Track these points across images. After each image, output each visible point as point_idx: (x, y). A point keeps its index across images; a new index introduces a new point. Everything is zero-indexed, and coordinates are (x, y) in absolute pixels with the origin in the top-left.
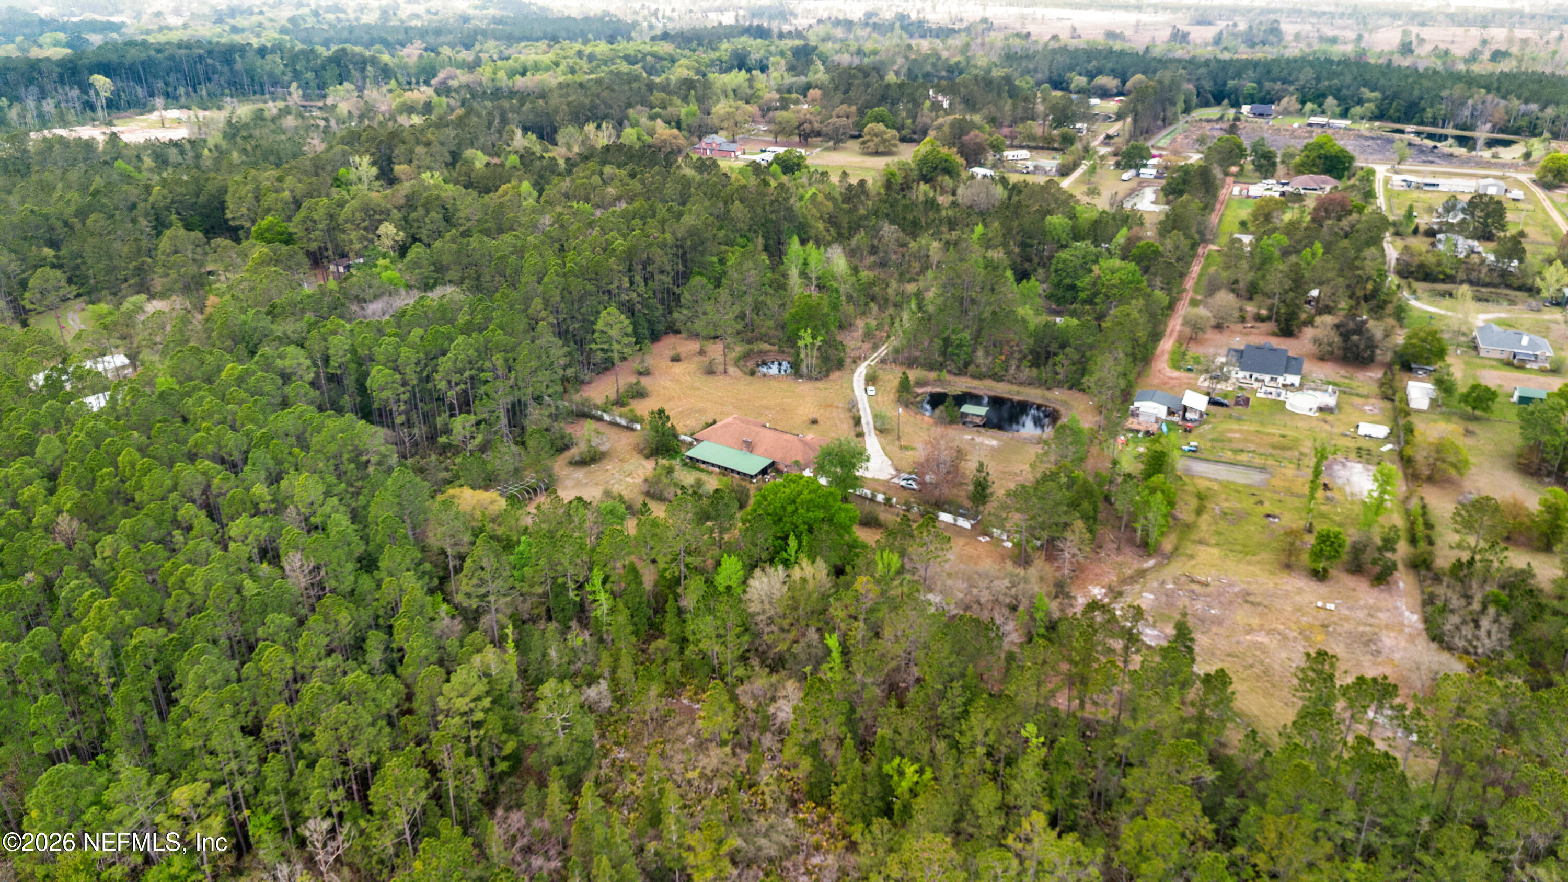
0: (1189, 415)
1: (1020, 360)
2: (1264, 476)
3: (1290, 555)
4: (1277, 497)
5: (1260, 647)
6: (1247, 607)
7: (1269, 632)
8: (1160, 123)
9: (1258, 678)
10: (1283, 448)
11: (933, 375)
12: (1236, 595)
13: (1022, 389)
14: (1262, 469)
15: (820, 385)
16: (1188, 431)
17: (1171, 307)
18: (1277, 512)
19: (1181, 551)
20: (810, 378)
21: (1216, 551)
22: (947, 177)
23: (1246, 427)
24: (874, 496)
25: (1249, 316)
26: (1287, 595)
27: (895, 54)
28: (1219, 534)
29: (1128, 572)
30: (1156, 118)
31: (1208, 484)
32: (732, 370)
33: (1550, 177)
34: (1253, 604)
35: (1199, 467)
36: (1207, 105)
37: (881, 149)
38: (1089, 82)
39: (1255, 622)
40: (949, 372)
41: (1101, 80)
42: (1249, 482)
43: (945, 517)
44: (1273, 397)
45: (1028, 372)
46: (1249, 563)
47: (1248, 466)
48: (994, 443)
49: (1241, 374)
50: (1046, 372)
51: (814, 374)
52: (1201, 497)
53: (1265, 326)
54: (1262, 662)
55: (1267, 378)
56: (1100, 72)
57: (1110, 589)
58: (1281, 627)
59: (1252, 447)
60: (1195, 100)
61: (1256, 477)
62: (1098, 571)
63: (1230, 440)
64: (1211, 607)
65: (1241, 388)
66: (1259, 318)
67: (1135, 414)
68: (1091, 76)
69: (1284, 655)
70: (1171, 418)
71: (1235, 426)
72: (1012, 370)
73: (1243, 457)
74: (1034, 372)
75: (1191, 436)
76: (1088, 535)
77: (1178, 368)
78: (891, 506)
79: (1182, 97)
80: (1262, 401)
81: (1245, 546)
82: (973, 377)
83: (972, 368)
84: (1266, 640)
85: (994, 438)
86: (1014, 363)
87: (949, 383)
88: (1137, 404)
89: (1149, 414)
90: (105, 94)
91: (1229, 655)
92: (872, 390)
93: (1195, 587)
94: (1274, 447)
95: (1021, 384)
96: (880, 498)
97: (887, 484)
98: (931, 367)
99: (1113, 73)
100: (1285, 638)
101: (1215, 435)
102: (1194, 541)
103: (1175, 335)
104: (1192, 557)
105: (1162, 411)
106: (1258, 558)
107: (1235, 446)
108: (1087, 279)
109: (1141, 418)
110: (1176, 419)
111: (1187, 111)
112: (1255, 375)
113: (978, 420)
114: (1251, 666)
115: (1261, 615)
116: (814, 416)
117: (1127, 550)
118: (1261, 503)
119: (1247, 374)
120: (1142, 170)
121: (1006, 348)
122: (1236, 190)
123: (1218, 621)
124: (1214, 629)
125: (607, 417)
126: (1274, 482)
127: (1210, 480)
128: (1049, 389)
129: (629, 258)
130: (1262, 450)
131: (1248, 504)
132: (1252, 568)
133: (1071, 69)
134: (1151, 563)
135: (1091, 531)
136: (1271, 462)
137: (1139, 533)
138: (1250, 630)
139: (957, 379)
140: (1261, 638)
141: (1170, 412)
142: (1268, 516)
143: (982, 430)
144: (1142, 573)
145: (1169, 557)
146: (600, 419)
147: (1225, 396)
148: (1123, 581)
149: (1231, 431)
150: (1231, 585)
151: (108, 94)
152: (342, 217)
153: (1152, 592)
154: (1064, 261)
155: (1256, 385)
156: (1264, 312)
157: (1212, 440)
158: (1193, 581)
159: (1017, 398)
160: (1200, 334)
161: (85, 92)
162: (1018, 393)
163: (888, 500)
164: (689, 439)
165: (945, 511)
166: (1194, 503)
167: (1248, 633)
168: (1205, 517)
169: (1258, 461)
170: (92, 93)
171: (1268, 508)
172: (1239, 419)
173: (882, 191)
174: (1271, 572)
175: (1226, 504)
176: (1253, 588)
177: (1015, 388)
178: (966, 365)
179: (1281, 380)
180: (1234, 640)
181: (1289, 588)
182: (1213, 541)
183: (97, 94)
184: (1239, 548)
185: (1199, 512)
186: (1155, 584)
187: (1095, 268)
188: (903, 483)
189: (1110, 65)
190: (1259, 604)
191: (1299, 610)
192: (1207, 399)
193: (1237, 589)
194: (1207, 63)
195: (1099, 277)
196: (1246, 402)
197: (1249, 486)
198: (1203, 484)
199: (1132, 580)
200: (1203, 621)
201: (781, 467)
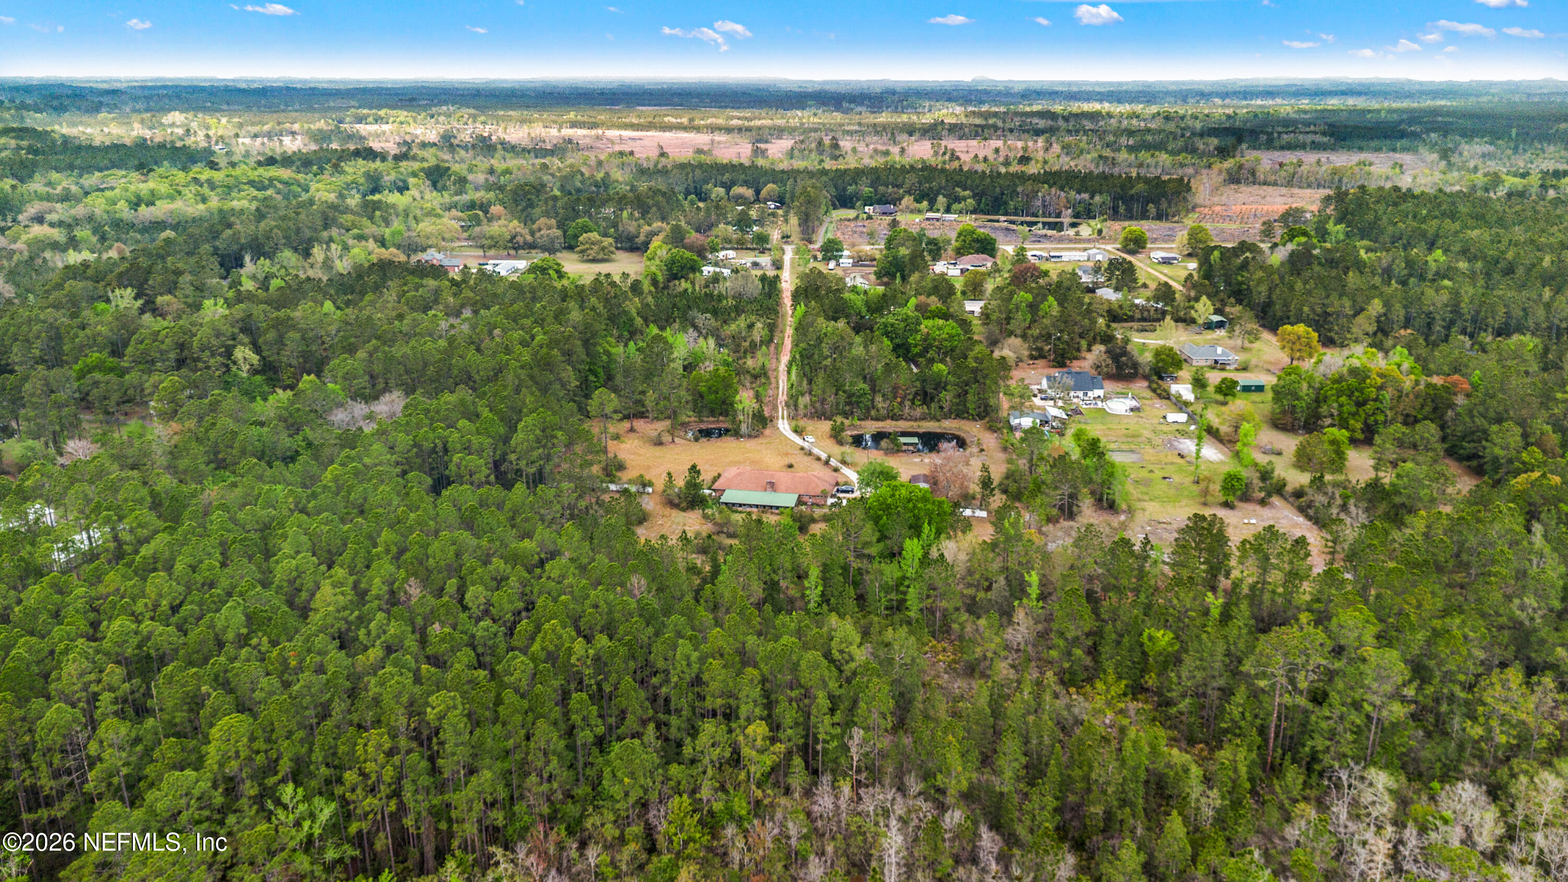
0: (1055, 424)
4: (1158, 466)
10: (1132, 437)
15: (761, 440)
16: (1062, 435)
18: (1167, 475)
19: (1133, 506)
20: (750, 436)
32: (677, 439)
33: (1132, 246)
36: (834, 207)
37: (601, 256)
41: (737, 190)
43: (966, 512)
44: (1095, 406)
55: (1079, 395)
80: (1089, 410)
81: (1168, 498)
85: (937, 456)
88: (1016, 421)
92: (807, 438)
94: (1126, 437)
99: (746, 183)
102: (1135, 501)
111: (827, 213)
118: (1152, 471)
126: (1147, 458)
131: (1144, 473)
132: (1186, 509)
134: (1124, 517)
142: (1164, 478)
164: (708, 491)
171: (1159, 474)
178: (868, 410)
179: (1090, 394)
184: (1166, 499)
196: (1080, 412)
201: (806, 499)
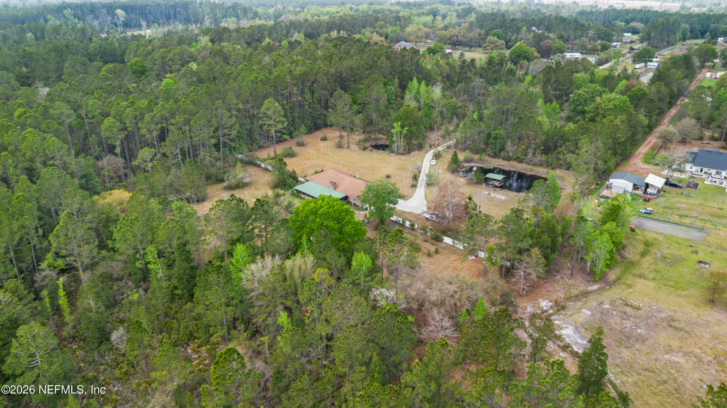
0: (649, 191)
1: (535, 149)
2: (701, 235)
3: (714, 293)
4: (710, 249)
5: (675, 365)
6: (670, 330)
7: (686, 354)
8: (665, 43)
9: (669, 394)
10: (720, 217)
11: (476, 157)
12: (663, 320)
13: (534, 168)
14: (701, 230)
15: (403, 157)
16: (647, 200)
17: (650, 128)
18: (708, 260)
19: (622, 281)
20: (398, 153)
21: (652, 284)
22: (525, 61)
23: (692, 201)
24: (404, 222)
25: (706, 137)
26: (707, 324)
27: (517, 11)
28: (657, 271)
29: (574, 292)
30: (663, 41)
31: (655, 236)
32: (353, 147)
34: (676, 328)
35: (649, 224)
36: (696, 38)
38: (626, 26)
39: (675, 344)
40: (489, 155)
42: (688, 237)
43: (447, 240)
44: (717, 184)
45: (540, 158)
46: (679, 296)
47: (690, 227)
48: (503, 198)
49: (694, 169)
50: (551, 157)
51: (401, 151)
52: (647, 244)
53: (716, 144)
54: (675, 380)
55: (713, 172)
56: (633, 20)
57: (557, 303)
58: (698, 351)
59: (695, 214)
60: (689, 34)
61: (694, 235)
62: (550, 289)
63: (678, 209)
64: (638, 327)
65: (692, 177)
66: (713, 139)
67: (609, 187)
68: (628, 22)
69: (697, 376)
70: (635, 192)
71: (684, 200)
72: (530, 156)
73: (687, 221)
74: (544, 158)
75: (648, 204)
76: (542, 260)
77: (649, 163)
78: (414, 230)
79: (681, 31)
80: (707, 186)
81: (676, 282)
82: (504, 159)
83: (503, 153)
84: (682, 361)
85: (504, 194)
86: (531, 151)
87: (487, 162)
88: (611, 181)
89: (619, 188)
90: (122, 19)
91: (646, 370)
92: (434, 162)
93: (628, 309)
94: (712, 215)
95: (535, 165)
96: (408, 224)
97: (417, 216)
98: (476, 151)
100: (700, 360)
101: (667, 205)
102: (634, 275)
103: (651, 145)
104: (630, 286)
105: (629, 186)
106: (687, 293)
107: (681, 212)
108: (592, 105)
109: (613, 190)
110: (639, 192)
111: (684, 39)
112: (705, 170)
113: (497, 184)
114: (665, 382)
115: (681, 339)
116: (389, 173)
117: (579, 276)
118: (696, 252)
119: (699, 168)
120: (649, 63)
121: (526, 141)
122: (708, 75)
123: (643, 340)
124: (637, 346)
125: (263, 165)
126: (708, 239)
127: (657, 233)
128: (553, 169)
129: (303, 78)
130: (703, 217)
131: (685, 252)
132: (680, 300)
133: (616, 19)
134: (595, 287)
135: (546, 257)
136: (708, 225)
137: (589, 264)
138: (669, 350)
139: (493, 160)
140: (679, 359)
141: (635, 187)
142: (701, 262)
143: (498, 190)
144: (586, 294)
145: (611, 284)
146: (259, 166)
147: (680, 181)
148: (569, 299)
149: (681, 203)
150: (660, 311)
151: (123, 19)
152: (169, 57)
153: (590, 310)
154: (579, 95)
155: (704, 176)
156: (716, 135)
157: (664, 208)
158: (626, 305)
159: (529, 173)
160: (668, 144)
161: (113, 18)
162: (531, 170)
163: (412, 225)
164: (303, 180)
165: (449, 236)
166: (641, 248)
167: (667, 353)
168: (648, 258)
169: (698, 224)
170: (116, 17)
171: (701, 256)
172: (688, 196)
173: (485, 66)
174: (696, 305)
175: (668, 251)
176: (678, 316)
177: (530, 167)
179: (724, 174)
180: (653, 357)
181: (710, 319)
182: (651, 276)
183: (118, 18)
184: (673, 283)
185: (643, 254)
186: (594, 304)
187: (598, 99)
188: (428, 216)
189: (639, 16)
190: (681, 329)
191: (717, 338)
192: (664, 180)
193: (663, 315)
194: (698, 15)
195: (600, 104)
196: (696, 186)
197: (688, 240)
198: (650, 236)
199: (577, 298)
200: (628, 338)
201: (351, 200)
